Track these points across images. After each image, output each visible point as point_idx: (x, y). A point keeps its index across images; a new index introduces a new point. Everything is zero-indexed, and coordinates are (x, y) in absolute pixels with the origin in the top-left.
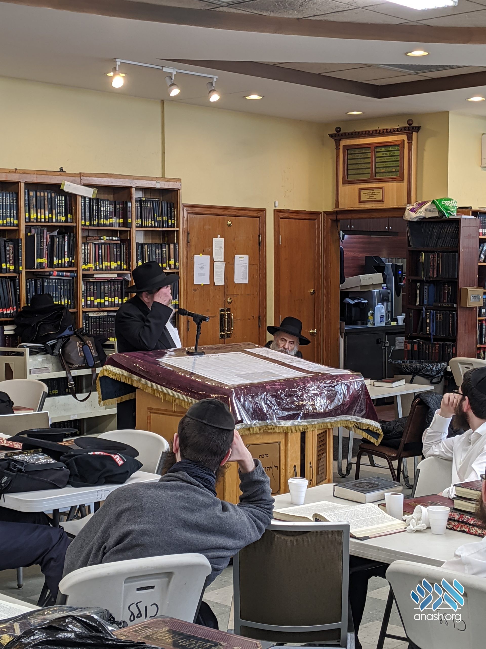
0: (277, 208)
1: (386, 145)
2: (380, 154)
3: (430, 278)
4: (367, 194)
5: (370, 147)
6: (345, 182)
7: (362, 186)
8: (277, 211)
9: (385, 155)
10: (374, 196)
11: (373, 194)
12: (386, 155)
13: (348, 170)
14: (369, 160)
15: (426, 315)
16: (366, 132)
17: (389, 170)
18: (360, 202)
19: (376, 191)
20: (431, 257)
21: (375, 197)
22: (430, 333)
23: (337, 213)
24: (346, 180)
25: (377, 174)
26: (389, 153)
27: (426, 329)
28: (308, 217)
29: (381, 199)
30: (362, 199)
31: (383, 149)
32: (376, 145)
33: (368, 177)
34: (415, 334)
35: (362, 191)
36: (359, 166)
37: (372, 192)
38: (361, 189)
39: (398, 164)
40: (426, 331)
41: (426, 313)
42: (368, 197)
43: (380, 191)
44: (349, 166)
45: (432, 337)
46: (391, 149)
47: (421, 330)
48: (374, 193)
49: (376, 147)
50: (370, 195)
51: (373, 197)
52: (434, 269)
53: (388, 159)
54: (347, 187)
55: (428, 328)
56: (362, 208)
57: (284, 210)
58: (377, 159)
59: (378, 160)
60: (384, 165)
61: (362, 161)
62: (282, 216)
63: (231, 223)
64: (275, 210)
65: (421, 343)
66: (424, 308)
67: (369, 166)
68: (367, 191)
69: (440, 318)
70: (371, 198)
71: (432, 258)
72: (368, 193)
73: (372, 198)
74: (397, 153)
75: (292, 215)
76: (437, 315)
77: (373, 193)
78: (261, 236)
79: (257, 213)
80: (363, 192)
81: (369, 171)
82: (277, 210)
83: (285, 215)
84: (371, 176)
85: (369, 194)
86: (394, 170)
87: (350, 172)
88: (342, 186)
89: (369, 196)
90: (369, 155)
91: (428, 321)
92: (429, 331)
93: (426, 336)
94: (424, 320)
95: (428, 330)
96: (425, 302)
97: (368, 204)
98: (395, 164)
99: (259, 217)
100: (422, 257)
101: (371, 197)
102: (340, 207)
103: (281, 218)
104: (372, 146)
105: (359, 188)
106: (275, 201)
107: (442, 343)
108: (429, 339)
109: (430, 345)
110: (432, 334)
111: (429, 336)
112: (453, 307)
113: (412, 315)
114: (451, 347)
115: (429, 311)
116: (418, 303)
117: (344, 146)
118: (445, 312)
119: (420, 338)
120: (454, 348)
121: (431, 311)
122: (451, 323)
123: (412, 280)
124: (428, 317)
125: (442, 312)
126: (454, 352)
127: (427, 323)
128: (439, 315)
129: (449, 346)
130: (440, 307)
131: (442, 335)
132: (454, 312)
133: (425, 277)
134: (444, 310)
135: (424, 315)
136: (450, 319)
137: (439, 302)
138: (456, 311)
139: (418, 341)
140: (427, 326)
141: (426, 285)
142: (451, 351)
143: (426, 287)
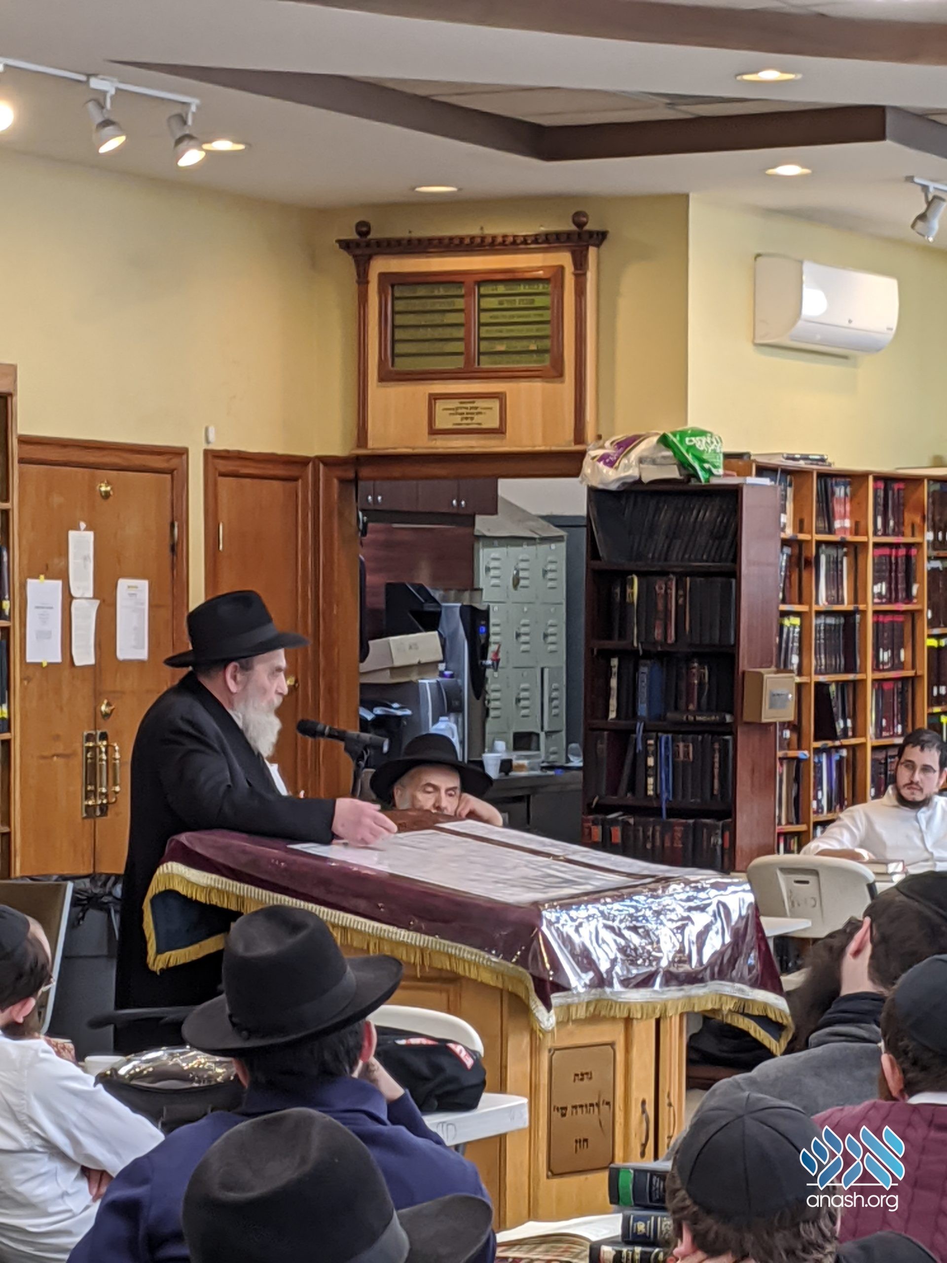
0: (213, 447)
1: (512, 278)
2: (492, 303)
3: (655, 643)
4: (455, 412)
5: (462, 283)
6: (386, 377)
7: (439, 388)
8: (211, 456)
9: (505, 306)
10: (476, 417)
11: (472, 411)
12: (509, 306)
13: (394, 342)
14: (459, 318)
15: (646, 745)
16: (451, 239)
17: (519, 345)
18: (433, 432)
19: (480, 403)
20: (659, 587)
21: (477, 419)
22: (657, 796)
23: (357, 461)
24: (391, 372)
25: (482, 357)
26: (518, 302)
27: (646, 784)
28: (280, 471)
29: (495, 424)
30: (439, 425)
31: (501, 289)
32: (479, 278)
33: (458, 363)
34: (613, 800)
35: (437, 401)
36: (429, 333)
37: (469, 405)
38: (434, 398)
39: (546, 330)
40: (646, 790)
41: (645, 740)
42: (458, 419)
43: (495, 404)
44: (397, 331)
45: (664, 805)
46: (522, 289)
47: (632, 788)
48: (476, 408)
49: (480, 283)
50: (463, 414)
51: (472, 419)
52: (667, 621)
53: (516, 317)
54: (394, 391)
55: (651, 780)
56: (440, 451)
57: (227, 451)
58: (483, 315)
59: (485, 317)
60: (505, 331)
61: (437, 319)
62: (223, 469)
63: (109, 488)
64: (206, 452)
65: (632, 821)
66: (640, 727)
67: (460, 333)
68: (454, 404)
69: (687, 754)
70: (465, 421)
71: (663, 591)
72: (457, 408)
73: (469, 421)
74: (540, 301)
75: (247, 467)
76: (678, 746)
77: (471, 408)
78: (178, 527)
79: (168, 461)
80: (440, 405)
81: (459, 347)
82: (212, 451)
83: (230, 466)
84: (468, 362)
85: (460, 411)
86: (533, 347)
87: (400, 348)
88: (378, 386)
89: (459, 417)
90: (460, 303)
91: (651, 762)
92: (655, 790)
93: (646, 803)
94: (638, 760)
95: (650, 787)
96: (643, 709)
97: (457, 439)
98: (537, 330)
99: (171, 472)
100: (632, 588)
101: (467, 418)
102: (370, 445)
103: (223, 475)
104: (469, 280)
105: (431, 395)
106: (207, 430)
107: (691, 821)
108: (657, 812)
109: (658, 828)
110: (665, 796)
111: (655, 804)
112: (723, 723)
113: (602, 746)
114: (719, 832)
115: (654, 734)
116: (613, 715)
117: (383, 276)
118: (700, 738)
119: (628, 810)
120: (727, 834)
121: (660, 734)
122: (717, 765)
123: (599, 651)
124: (650, 752)
125: (690, 737)
126: (727, 845)
127: (647, 768)
128: (681, 745)
129: (711, 829)
130: (688, 723)
131: (693, 801)
132: (727, 737)
133: (642, 643)
134: (698, 733)
135: (640, 747)
136: (713, 758)
137: (676, 708)
138: (733, 734)
139: (620, 818)
140: (647, 776)
141: (645, 665)
142: (720, 842)
143: (644, 669)
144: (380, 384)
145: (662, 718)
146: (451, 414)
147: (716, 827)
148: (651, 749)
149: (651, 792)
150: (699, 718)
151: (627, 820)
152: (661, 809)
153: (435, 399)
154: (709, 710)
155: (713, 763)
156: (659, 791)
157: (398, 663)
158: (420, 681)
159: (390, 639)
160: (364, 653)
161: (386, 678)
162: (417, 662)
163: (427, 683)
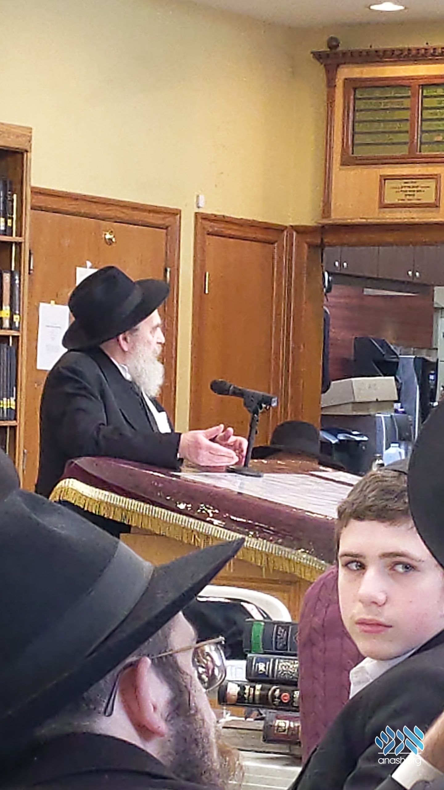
0: (201, 211)
2: (433, 102)
4: (400, 190)
5: (408, 86)
6: (347, 162)
7: (388, 171)
8: (201, 218)
9: (443, 105)
10: (416, 193)
11: (414, 189)
13: (353, 134)
14: (405, 115)
16: (401, 51)
18: (383, 206)
19: (421, 183)
21: (418, 195)
23: (323, 229)
24: (350, 157)
25: (423, 146)
28: (260, 236)
29: (432, 200)
30: (387, 202)
31: (440, 91)
32: (421, 82)
33: (403, 151)
35: (387, 181)
36: (382, 127)
37: (411, 185)
38: (385, 178)
42: (402, 195)
43: (431, 183)
44: (356, 125)
48: (417, 187)
49: (423, 86)
50: (406, 191)
51: (413, 195)
54: (352, 173)
56: (388, 221)
57: (215, 215)
58: (425, 112)
59: (427, 114)
60: (441, 125)
61: (389, 115)
62: (210, 230)
63: (112, 236)
64: (197, 215)
67: (406, 127)
68: (400, 183)
70: (408, 197)
72: (402, 187)
75: (230, 229)
77: (413, 187)
78: (170, 272)
79: (164, 219)
80: (389, 184)
81: (405, 138)
82: (202, 214)
83: (217, 227)
84: (411, 151)
85: (404, 189)
87: (358, 139)
88: (340, 169)
90: (406, 103)
97: (402, 212)
99: (166, 228)
101: (409, 195)
102: (333, 216)
103: (210, 234)
104: (415, 84)
105: (381, 176)
106: (198, 196)
117: (347, 80)
144: (342, 167)
146: (396, 192)
153: (385, 180)
157: (357, 400)
158: (377, 415)
159: (353, 379)
160: (326, 387)
161: (348, 411)
162: (375, 400)
163: (383, 416)
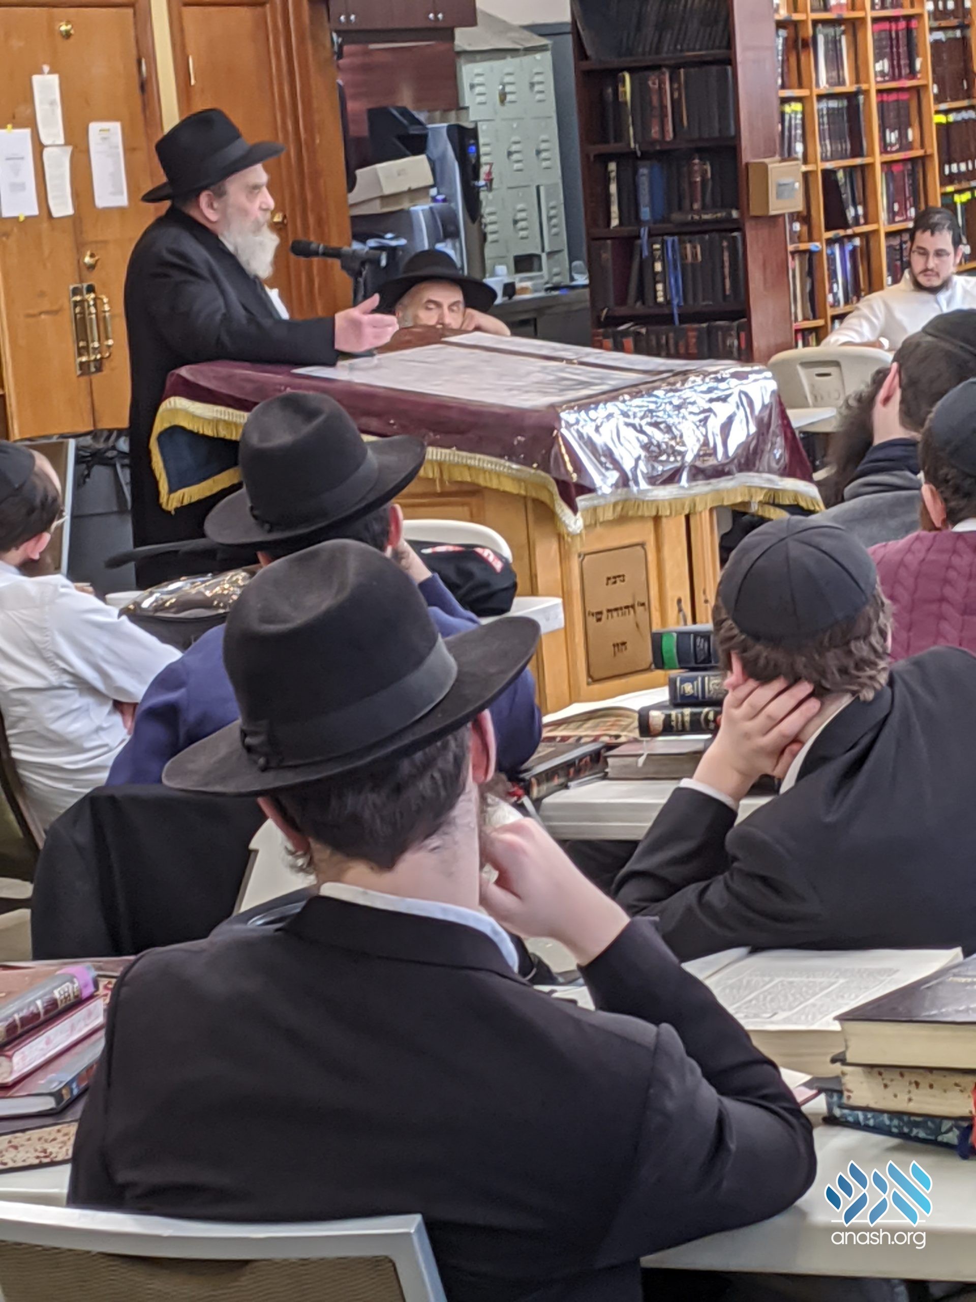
3: (653, 142)
15: (652, 251)
20: (653, 82)
22: (668, 302)
27: (655, 291)
34: (623, 310)
40: (655, 297)
41: (651, 245)
45: (676, 312)
47: (641, 295)
52: (663, 116)
55: (660, 287)
65: (643, 331)
66: (644, 232)
69: (695, 255)
71: (657, 87)
76: (685, 248)
78: (146, 63)
91: (658, 267)
92: (665, 296)
93: (656, 311)
94: (646, 265)
95: (660, 294)
96: (645, 213)
100: (624, 86)
107: (704, 325)
108: (667, 319)
109: (671, 335)
110: (675, 302)
111: (666, 311)
112: (729, 219)
113: (607, 256)
114: (734, 333)
115: (660, 239)
116: (615, 222)
118: (707, 237)
119: (638, 319)
120: (743, 335)
121: (666, 237)
122: (727, 264)
123: (595, 156)
124: (657, 257)
125: (697, 237)
126: (743, 346)
127: (655, 274)
128: (688, 246)
129: (726, 331)
130: (693, 223)
131: (704, 304)
132: (735, 234)
133: (639, 143)
134: (705, 232)
135: (646, 253)
136: (722, 255)
137: (680, 208)
138: (740, 229)
139: (632, 328)
140: (656, 283)
141: (644, 166)
142: (736, 343)
143: (644, 171)
145: (666, 220)
147: (729, 329)
148: (658, 253)
149: (661, 299)
150: (706, 217)
151: (638, 330)
152: (672, 315)
154: (715, 207)
155: (723, 262)
156: (668, 298)
157: (387, 191)
158: (413, 208)
159: (379, 166)
160: (351, 183)
161: (376, 208)
162: (405, 188)
163: (420, 209)
